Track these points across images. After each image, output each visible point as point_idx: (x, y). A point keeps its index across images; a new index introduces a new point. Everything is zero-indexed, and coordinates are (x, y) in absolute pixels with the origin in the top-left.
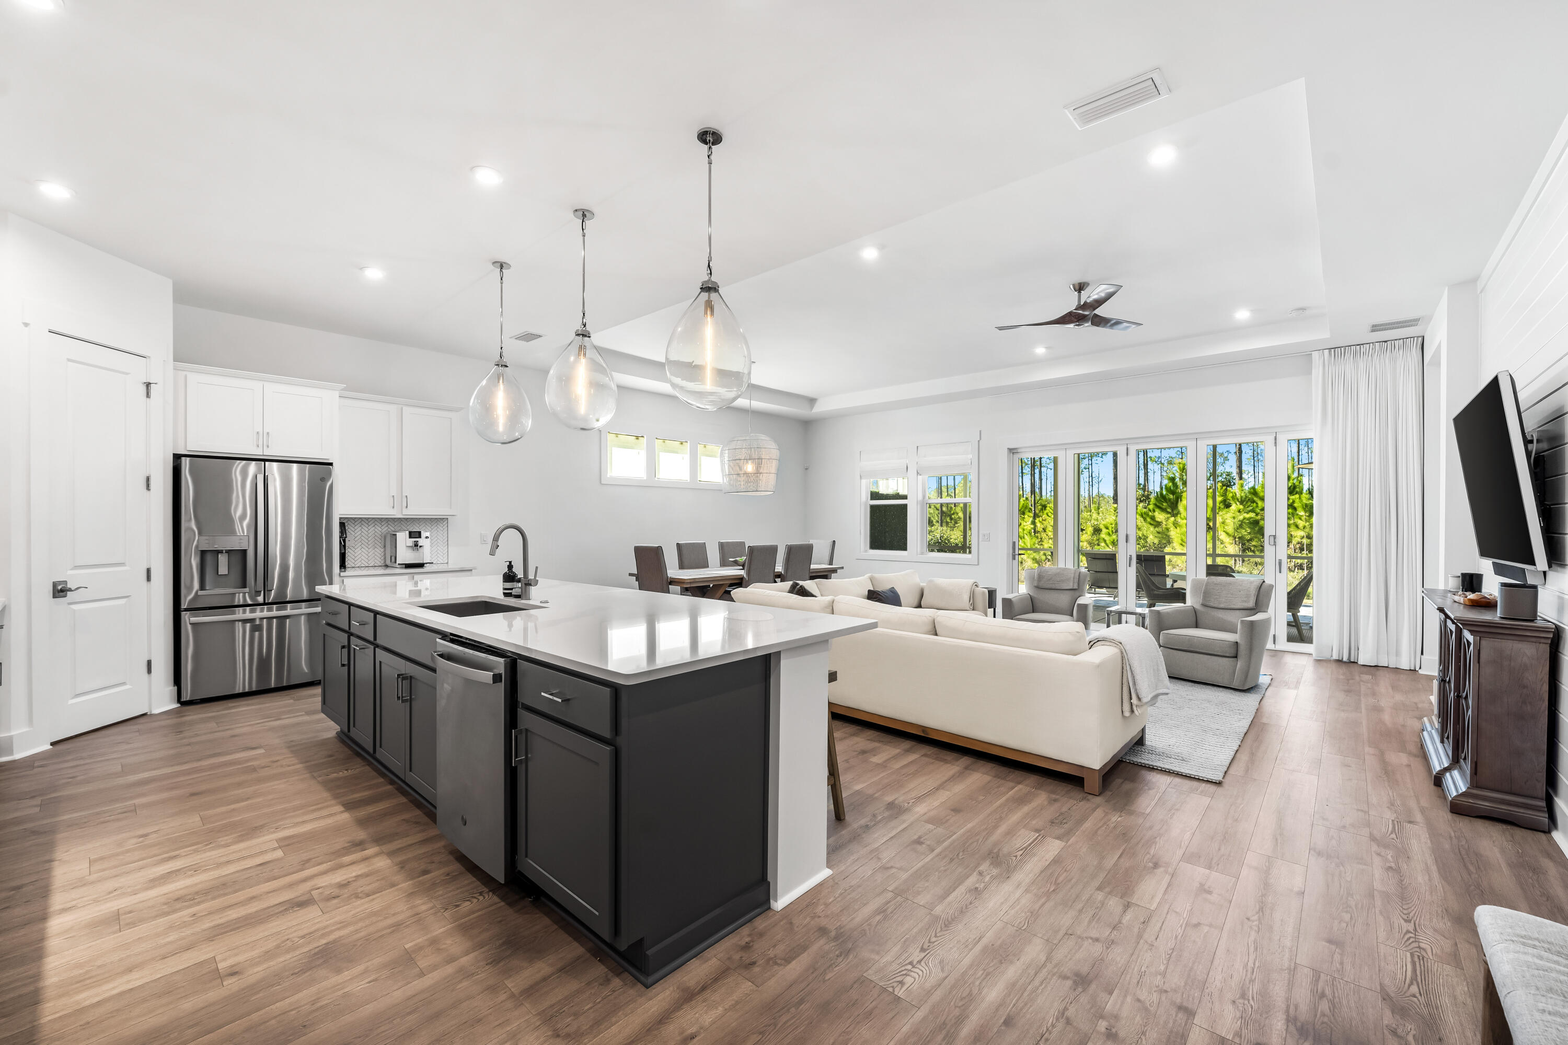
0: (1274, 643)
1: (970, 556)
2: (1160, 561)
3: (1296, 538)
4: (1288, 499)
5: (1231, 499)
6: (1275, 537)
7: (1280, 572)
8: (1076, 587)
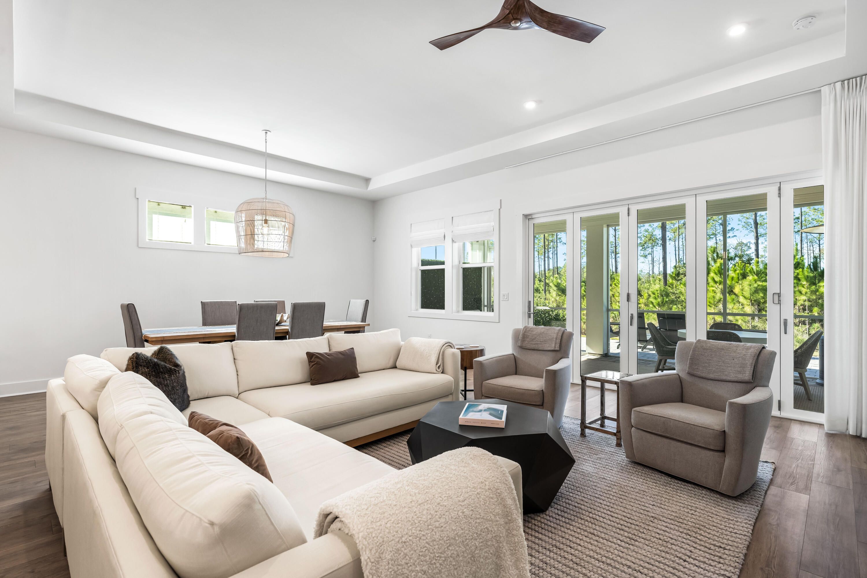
0: (780, 409)
1: (491, 314)
2: (681, 319)
3: (800, 302)
4: (794, 272)
5: (749, 272)
6: (779, 295)
7: (786, 333)
8: (557, 348)
